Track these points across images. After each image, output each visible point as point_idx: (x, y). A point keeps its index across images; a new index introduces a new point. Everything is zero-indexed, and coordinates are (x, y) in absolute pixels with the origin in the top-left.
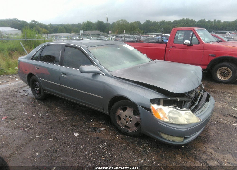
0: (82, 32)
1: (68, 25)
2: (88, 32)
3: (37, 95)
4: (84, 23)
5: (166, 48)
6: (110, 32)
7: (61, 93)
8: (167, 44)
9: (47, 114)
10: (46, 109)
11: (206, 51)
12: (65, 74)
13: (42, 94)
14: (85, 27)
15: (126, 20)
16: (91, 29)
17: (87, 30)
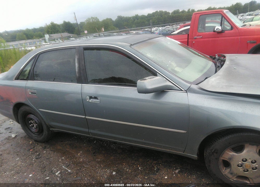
0: (47, 36)
1: (28, 30)
2: (55, 36)
3: (34, 135)
4: (47, 25)
5: (188, 40)
6: (86, 32)
7: (87, 130)
8: (188, 35)
9: (69, 171)
10: (62, 160)
11: (243, 37)
12: (96, 98)
13: (45, 132)
14: (50, 30)
15: (96, 18)
16: (58, 32)
17: (53, 33)
